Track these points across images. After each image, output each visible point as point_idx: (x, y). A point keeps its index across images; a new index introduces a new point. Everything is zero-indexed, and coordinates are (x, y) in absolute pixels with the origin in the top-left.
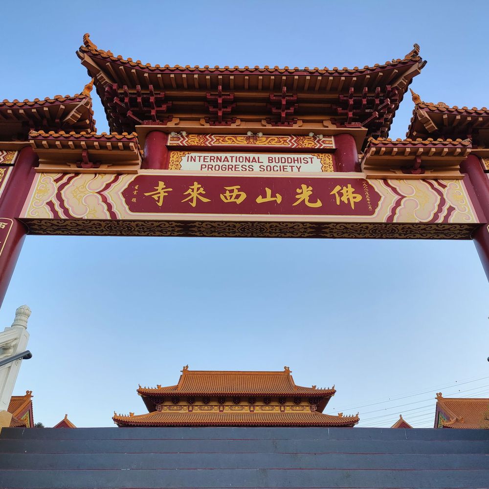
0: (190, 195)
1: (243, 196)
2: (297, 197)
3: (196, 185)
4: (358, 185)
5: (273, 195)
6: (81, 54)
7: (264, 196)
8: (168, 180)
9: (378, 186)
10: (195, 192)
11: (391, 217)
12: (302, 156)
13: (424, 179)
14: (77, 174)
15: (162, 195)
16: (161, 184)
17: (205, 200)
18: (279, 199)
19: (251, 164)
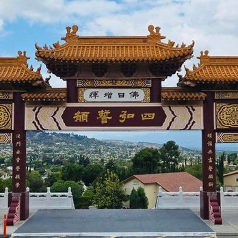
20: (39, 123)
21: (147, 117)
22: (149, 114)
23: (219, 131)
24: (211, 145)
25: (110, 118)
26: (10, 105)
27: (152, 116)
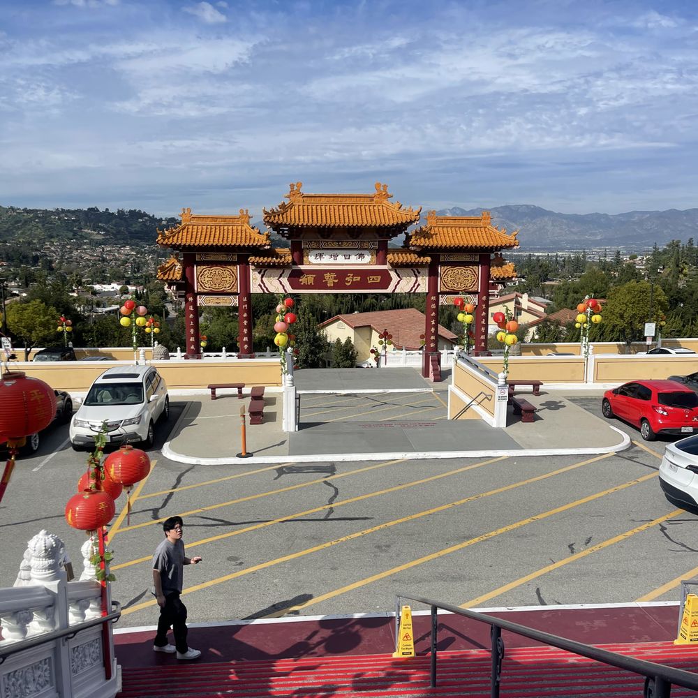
20: (265, 286)
21: (373, 279)
22: (375, 277)
23: (443, 293)
24: (434, 307)
25: (336, 281)
26: (235, 268)
27: (378, 279)
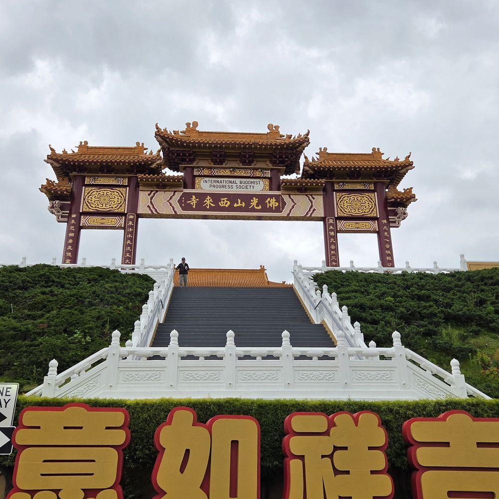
0: (206, 202)
1: (229, 203)
2: (251, 204)
3: (209, 198)
4: (278, 198)
5: (241, 203)
6: (156, 137)
7: (237, 204)
8: (197, 195)
9: (286, 198)
10: (208, 201)
11: (289, 214)
12: (255, 180)
13: (306, 195)
14: (157, 191)
15: (195, 202)
16: (194, 197)
17: (213, 205)
18: (243, 205)
19: (232, 184)
